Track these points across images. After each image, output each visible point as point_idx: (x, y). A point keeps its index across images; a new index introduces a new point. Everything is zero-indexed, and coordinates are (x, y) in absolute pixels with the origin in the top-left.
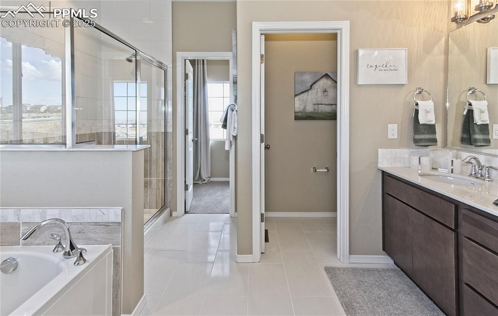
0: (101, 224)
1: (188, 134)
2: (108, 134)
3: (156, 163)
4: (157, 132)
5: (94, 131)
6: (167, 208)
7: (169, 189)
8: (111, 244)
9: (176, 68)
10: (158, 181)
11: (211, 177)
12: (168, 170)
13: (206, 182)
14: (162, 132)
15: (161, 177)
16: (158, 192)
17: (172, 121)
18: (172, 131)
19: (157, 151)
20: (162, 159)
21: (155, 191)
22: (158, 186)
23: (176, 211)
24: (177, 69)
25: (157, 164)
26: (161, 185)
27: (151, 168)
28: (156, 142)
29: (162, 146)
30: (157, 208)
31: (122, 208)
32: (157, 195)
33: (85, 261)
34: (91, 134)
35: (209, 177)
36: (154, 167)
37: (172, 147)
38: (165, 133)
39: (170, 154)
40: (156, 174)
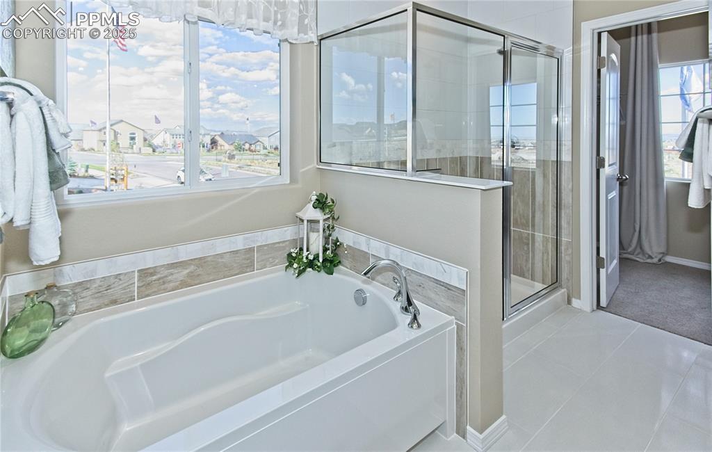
0: (442, 284)
1: (604, 167)
2: (474, 160)
3: (542, 209)
4: (544, 161)
5: (456, 155)
6: (562, 288)
7: (565, 257)
8: (453, 317)
9: (580, 52)
10: (545, 240)
11: (667, 254)
12: (564, 223)
13: (655, 260)
14: (553, 161)
15: (551, 235)
16: (545, 258)
17: (571, 143)
18: (570, 160)
19: (544, 190)
20: (553, 206)
21: (541, 254)
22: (545, 247)
23: (579, 298)
24: (582, 53)
25: (544, 211)
26: (551, 247)
27: (533, 217)
28: (542, 175)
29: (553, 183)
30: (543, 283)
31: (467, 270)
32: (545, 262)
33: (419, 326)
34: (452, 158)
35: (663, 253)
36: (538, 215)
37: (570, 186)
38: (558, 163)
39: (566, 198)
40: (542, 227)
